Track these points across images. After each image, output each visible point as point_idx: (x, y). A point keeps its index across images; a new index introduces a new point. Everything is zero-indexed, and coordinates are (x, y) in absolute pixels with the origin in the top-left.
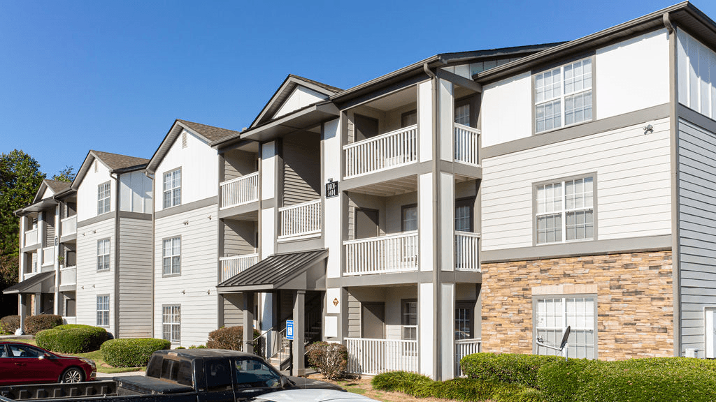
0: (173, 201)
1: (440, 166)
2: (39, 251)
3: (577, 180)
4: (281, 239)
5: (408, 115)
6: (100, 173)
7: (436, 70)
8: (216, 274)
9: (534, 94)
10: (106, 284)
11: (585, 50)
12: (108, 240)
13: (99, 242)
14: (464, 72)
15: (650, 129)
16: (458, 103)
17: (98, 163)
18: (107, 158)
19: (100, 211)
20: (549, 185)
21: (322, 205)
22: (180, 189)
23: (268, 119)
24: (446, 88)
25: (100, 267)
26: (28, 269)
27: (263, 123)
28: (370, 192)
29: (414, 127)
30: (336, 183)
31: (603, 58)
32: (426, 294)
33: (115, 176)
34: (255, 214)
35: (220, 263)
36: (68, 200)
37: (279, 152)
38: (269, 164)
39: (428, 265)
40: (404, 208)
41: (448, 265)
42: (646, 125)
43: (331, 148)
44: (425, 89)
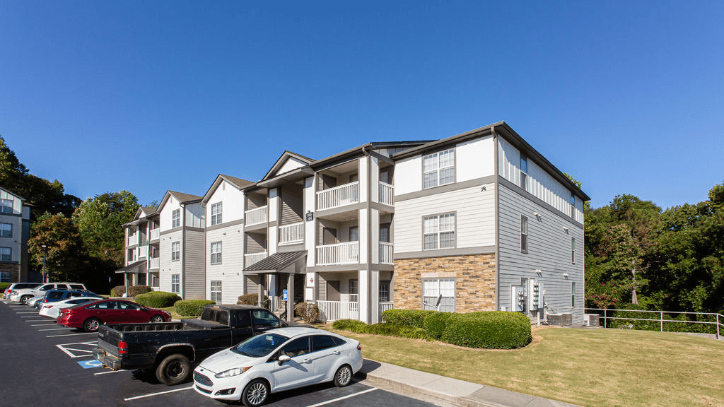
0: (217, 222)
1: (371, 205)
2: (137, 248)
3: (446, 215)
4: (280, 244)
5: (353, 176)
6: (174, 204)
7: (369, 151)
8: (242, 264)
9: (423, 167)
10: (177, 268)
11: (450, 144)
12: (178, 243)
13: (173, 244)
14: (385, 153)
15: (484, 189)
16: (382, 170)
17: (173, 198)
18: (177, 195)
19: (174, 226)
20: (431, 217)
21: (304, 225)
22: (221, 215)
23: (273, 175)
24: (375, 162)
25: (173, 258)
26: (131, 259)
27: (269, 178)
28: (331, 219)
29: (356, 183)
30: (312, 213)
31: (460, 149)
32: (363, 276)
33: (183, 206)
34: (265, 229)
35: (245, 257)
36: (154, 219)
37: (280, 194)
38: (273, 201)
39: (364, 260)
40: (351, 228)
41: (375, 261)
42: (482, 186)
43: (309, 193)
44: (363, 162)
